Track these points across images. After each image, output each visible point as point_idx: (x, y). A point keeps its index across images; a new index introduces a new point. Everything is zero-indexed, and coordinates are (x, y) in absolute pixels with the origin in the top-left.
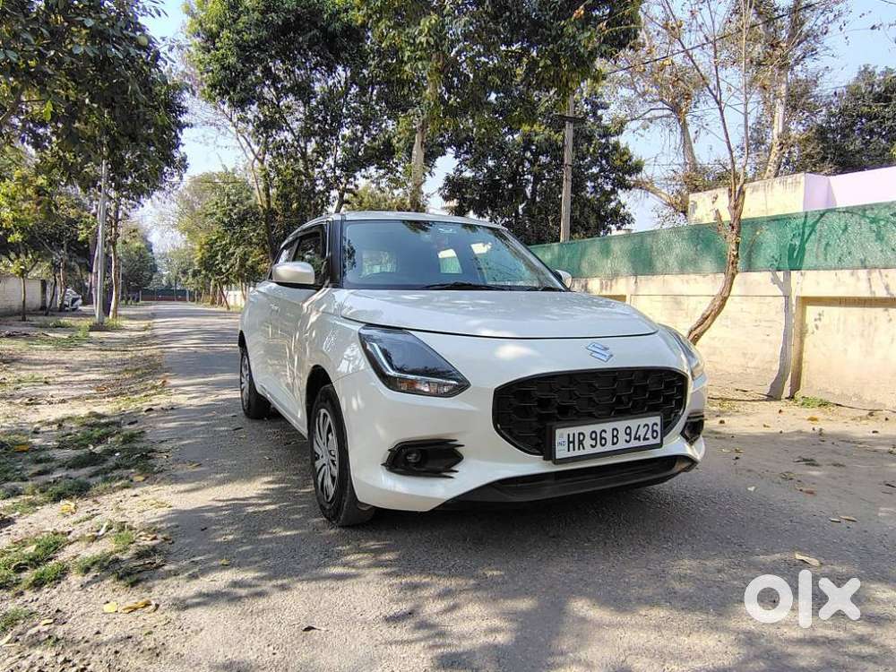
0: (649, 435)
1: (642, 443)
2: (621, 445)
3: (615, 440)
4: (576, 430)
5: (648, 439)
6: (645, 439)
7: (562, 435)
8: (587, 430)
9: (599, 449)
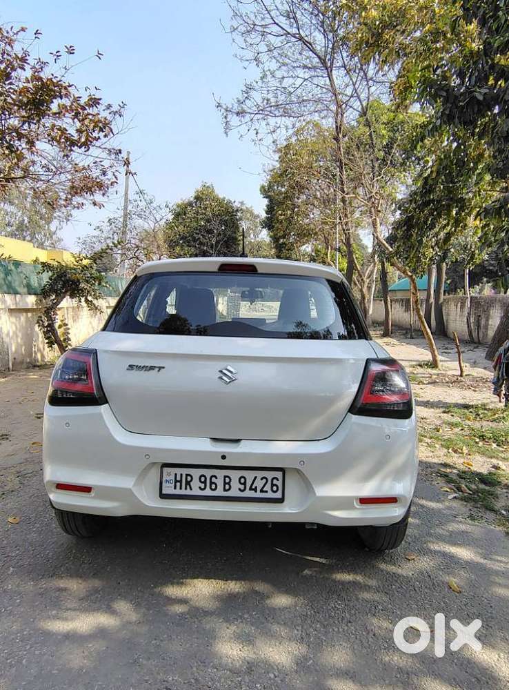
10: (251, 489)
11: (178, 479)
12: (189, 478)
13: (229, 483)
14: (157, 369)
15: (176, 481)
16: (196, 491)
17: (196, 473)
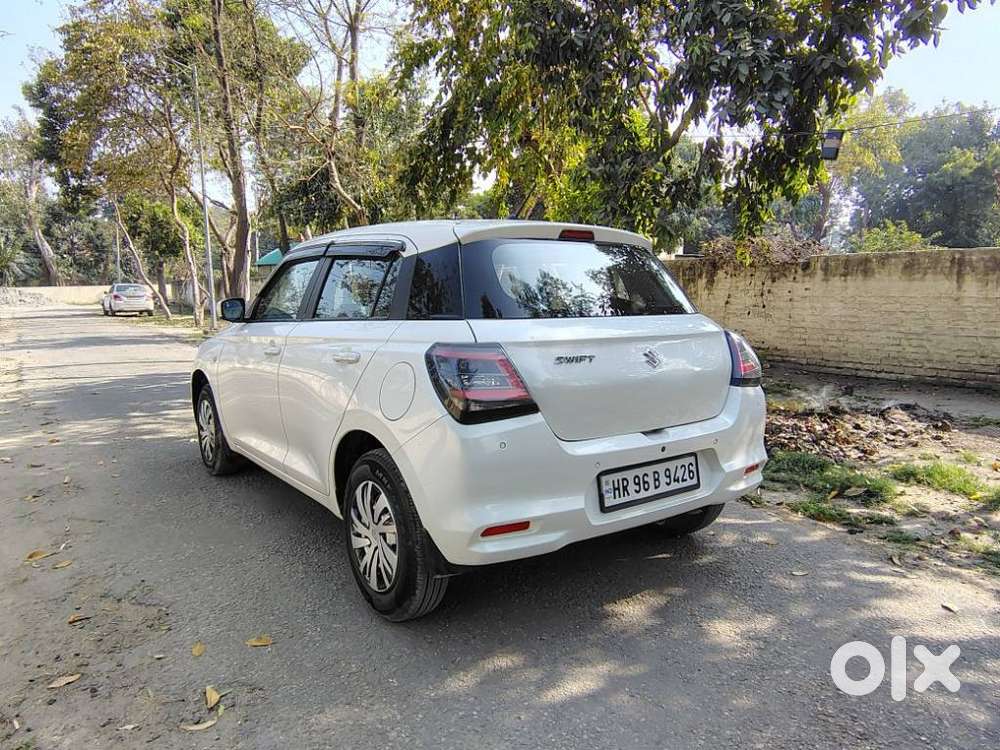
10: (675, 480)
11: (616, 486)
12: (625, 483)
13: (658, 480)
14: (588, 360)
15: (615, 489)
16: (634, 496)
17: (630, 475)
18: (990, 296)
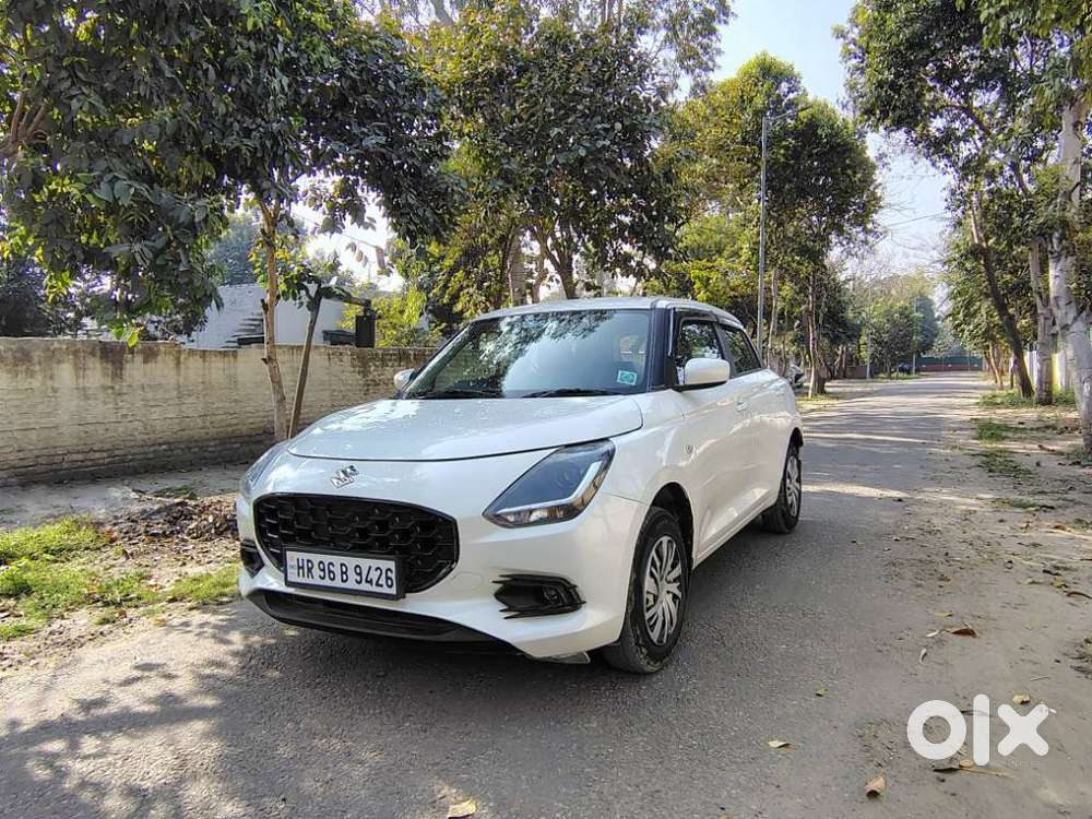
0: (383, 581)
1: (374, 589)
2: (351, 584)
3: (345, 577)
4: (306, 556)
5: (381, 586)
6: (377, 585)
7: (293, 557)
8: (316, 558)
9: (327, 582)
18: (20, 387)
